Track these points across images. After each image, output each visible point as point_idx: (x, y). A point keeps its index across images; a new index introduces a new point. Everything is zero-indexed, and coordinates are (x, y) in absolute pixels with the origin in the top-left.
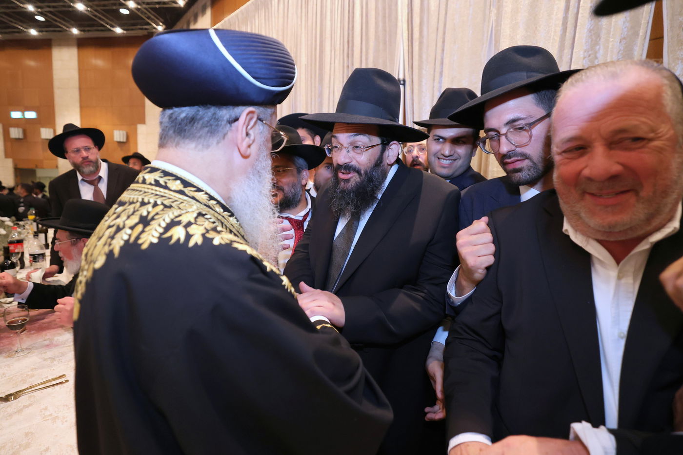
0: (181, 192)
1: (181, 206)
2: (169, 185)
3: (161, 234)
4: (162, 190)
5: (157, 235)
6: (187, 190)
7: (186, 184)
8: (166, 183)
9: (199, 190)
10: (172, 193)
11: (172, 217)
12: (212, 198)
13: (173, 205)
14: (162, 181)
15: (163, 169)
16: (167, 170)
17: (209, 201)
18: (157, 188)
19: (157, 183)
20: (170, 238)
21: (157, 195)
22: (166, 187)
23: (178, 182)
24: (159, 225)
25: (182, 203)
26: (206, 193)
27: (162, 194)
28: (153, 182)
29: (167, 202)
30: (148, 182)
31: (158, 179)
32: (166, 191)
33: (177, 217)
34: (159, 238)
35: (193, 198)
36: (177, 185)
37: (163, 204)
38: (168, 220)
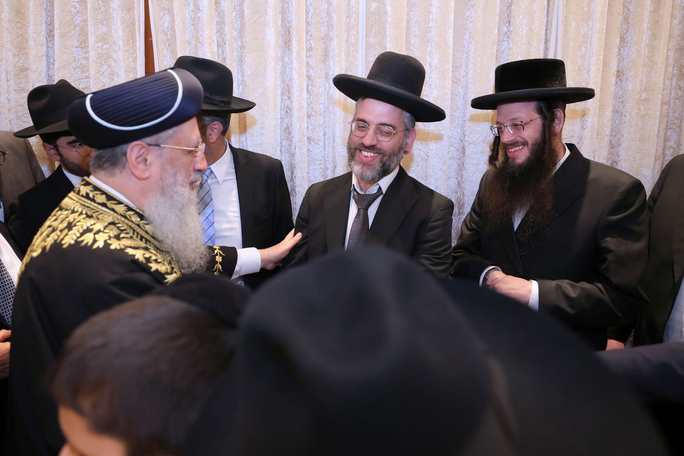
0: (104, 205)
1: (100, 217)
2: (96, 199)
3: (78, 238)
4: (89, 202)
5: (75, 238)
6: (109, 204)
7: (110, 198)
8: (94, 196)
9: (120, 203)
10: (96, 205)
11: (89, 224)
12: (130, 209)
13: (94, 215)
14: (91, 196)
15: (94, 184)
16: (97, 186)
17: (127, 211)
18: (86, 200)
19: (87, 196)
20: (82, 241)
21: (84, 206)
22: (93, 200)
23: (104, 196)
24: (78, 231)
25: (102, 213)
26: (126, 206)
27: (88, 205)
28: (84, 194)
29: (89, 213)
30: (81, 194)
31: (88, 192)
32: (93, 203)
33: (92, 225)
34: (76, 241)
35: (113, 210)
36: (101, 199)
37: (86, 214)
38: (85, 228)
